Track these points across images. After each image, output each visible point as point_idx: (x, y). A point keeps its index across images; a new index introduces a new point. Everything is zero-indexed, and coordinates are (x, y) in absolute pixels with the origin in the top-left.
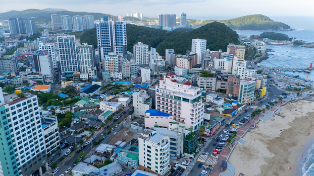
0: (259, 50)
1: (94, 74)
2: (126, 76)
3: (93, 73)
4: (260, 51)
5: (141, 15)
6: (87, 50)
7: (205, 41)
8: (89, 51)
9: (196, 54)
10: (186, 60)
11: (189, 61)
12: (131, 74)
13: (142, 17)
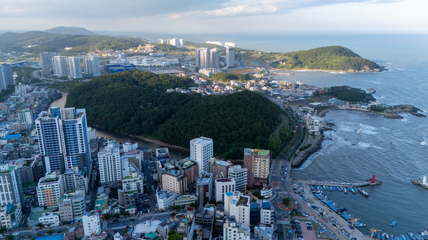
0: (311, 131)
1: (9, 220)
2: (66, 219)
3: (7, 219)
5: (181, 41)
6: (4, 179)
7: (210, 142)
8: (6, 179)
9: (195, 164)
10: (175, 179)
11: (179, 180)
12: (74, 216)
13: (181, 43)
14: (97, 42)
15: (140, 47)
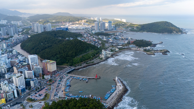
4: (102, 58)
13: (101, 19)
14: (65, 19)
15: (80, 21)
